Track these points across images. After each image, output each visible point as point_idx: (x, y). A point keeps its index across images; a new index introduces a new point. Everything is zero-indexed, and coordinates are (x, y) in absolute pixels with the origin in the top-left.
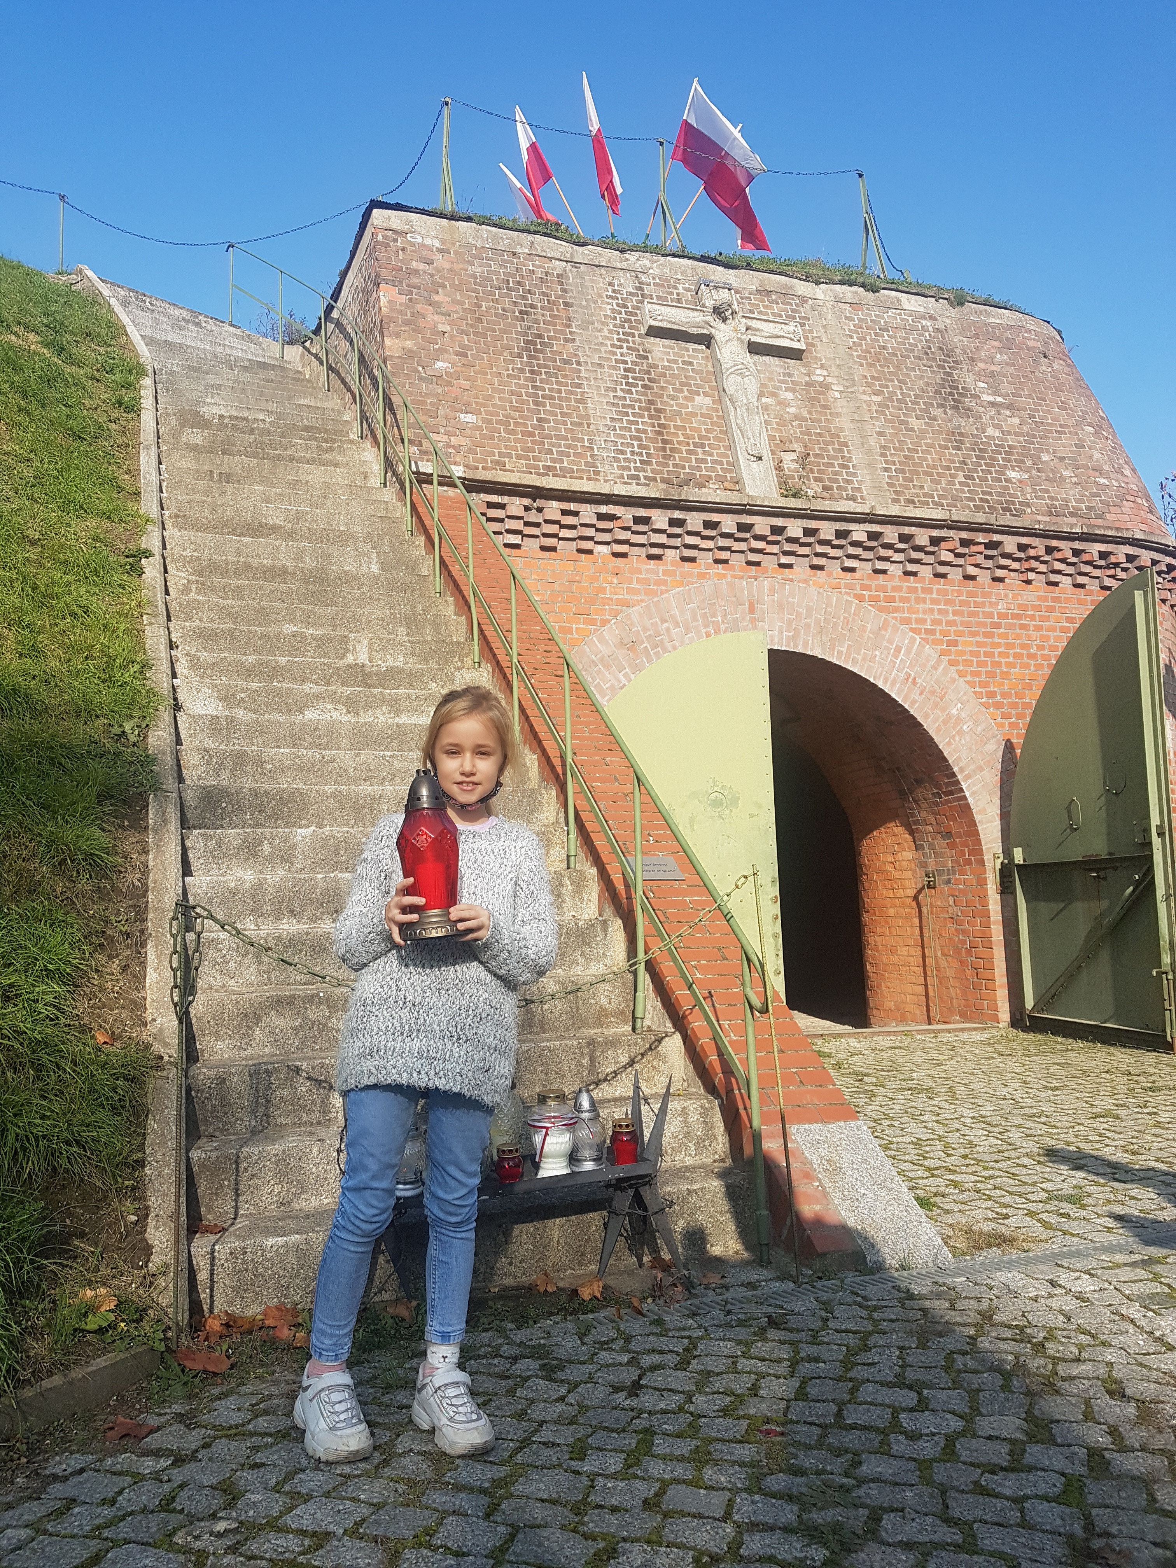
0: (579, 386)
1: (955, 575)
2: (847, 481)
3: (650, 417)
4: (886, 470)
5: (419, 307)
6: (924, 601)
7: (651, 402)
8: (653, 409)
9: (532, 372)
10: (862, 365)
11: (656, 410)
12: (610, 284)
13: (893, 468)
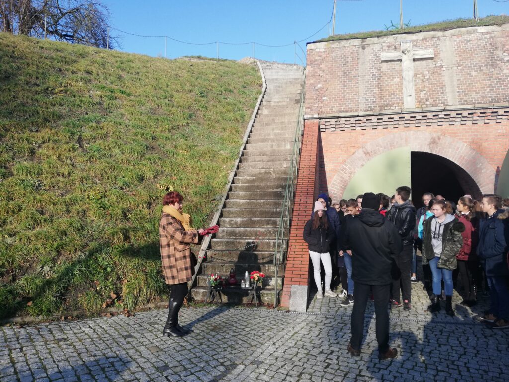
0: (358, 83)
1: (480, 123)
2: (443, 98)
3: (378, 88)
4: (458, 92)
5: (316, 70)
6: (469, 132)
7: (379, 83)
8: (380, 85)
9: (344, 82)
10: (457, 56)
11: (381, 85)
12: (373, 49)
13: (461, 90)
